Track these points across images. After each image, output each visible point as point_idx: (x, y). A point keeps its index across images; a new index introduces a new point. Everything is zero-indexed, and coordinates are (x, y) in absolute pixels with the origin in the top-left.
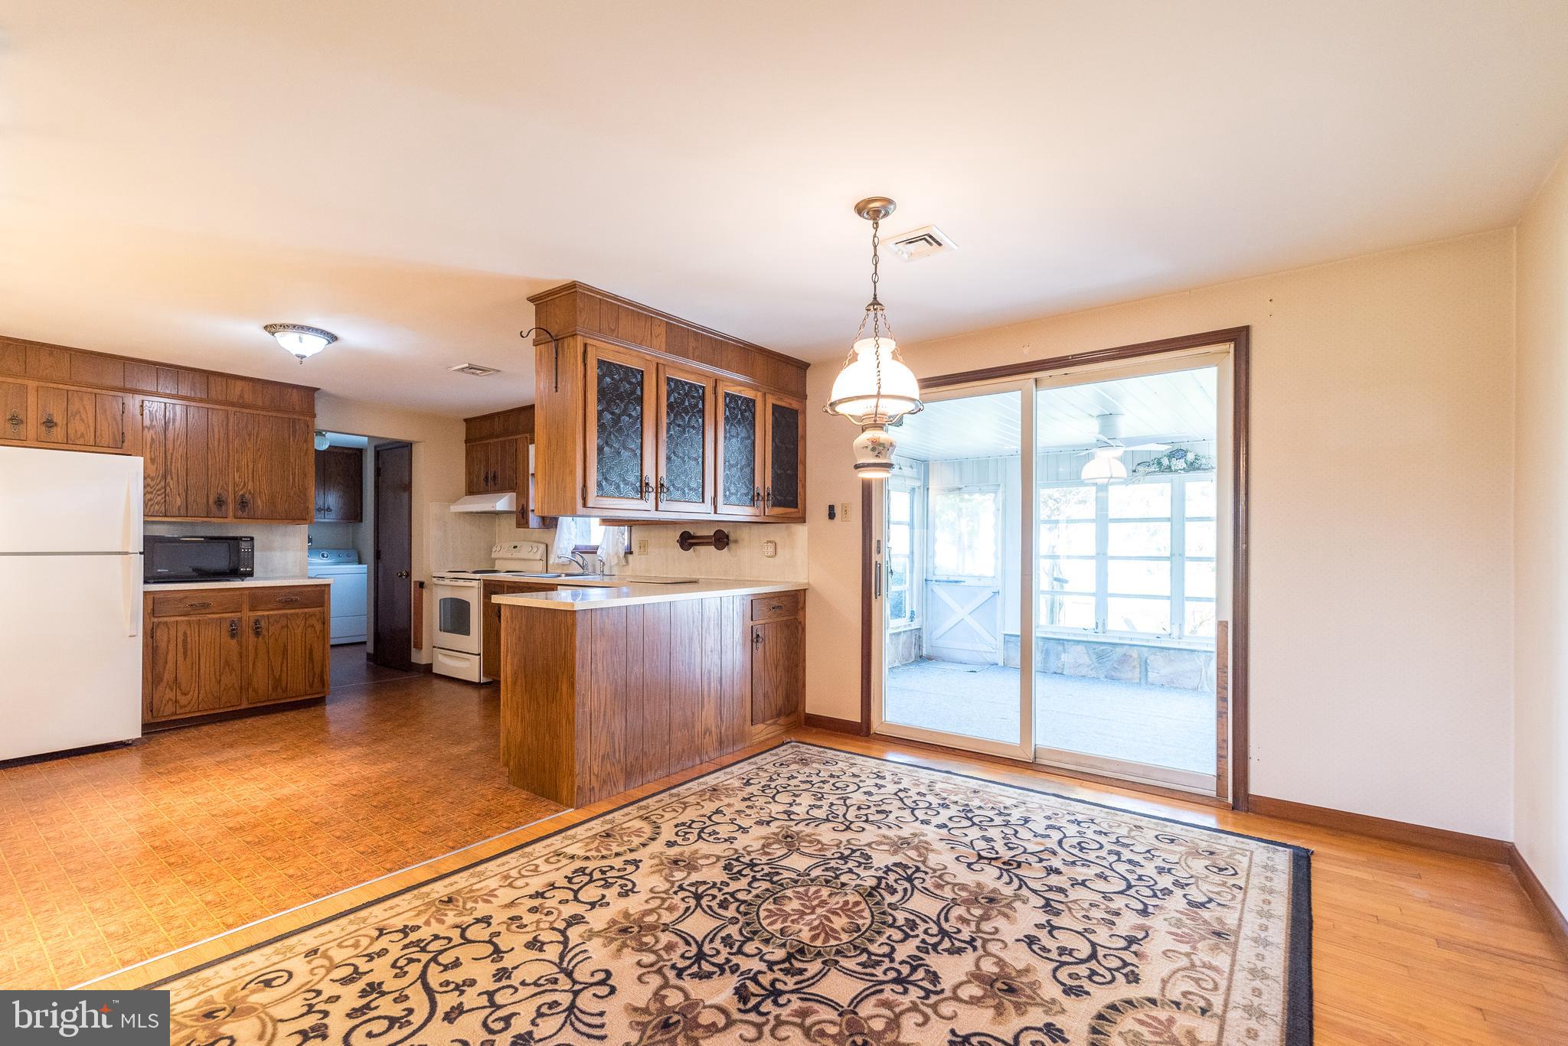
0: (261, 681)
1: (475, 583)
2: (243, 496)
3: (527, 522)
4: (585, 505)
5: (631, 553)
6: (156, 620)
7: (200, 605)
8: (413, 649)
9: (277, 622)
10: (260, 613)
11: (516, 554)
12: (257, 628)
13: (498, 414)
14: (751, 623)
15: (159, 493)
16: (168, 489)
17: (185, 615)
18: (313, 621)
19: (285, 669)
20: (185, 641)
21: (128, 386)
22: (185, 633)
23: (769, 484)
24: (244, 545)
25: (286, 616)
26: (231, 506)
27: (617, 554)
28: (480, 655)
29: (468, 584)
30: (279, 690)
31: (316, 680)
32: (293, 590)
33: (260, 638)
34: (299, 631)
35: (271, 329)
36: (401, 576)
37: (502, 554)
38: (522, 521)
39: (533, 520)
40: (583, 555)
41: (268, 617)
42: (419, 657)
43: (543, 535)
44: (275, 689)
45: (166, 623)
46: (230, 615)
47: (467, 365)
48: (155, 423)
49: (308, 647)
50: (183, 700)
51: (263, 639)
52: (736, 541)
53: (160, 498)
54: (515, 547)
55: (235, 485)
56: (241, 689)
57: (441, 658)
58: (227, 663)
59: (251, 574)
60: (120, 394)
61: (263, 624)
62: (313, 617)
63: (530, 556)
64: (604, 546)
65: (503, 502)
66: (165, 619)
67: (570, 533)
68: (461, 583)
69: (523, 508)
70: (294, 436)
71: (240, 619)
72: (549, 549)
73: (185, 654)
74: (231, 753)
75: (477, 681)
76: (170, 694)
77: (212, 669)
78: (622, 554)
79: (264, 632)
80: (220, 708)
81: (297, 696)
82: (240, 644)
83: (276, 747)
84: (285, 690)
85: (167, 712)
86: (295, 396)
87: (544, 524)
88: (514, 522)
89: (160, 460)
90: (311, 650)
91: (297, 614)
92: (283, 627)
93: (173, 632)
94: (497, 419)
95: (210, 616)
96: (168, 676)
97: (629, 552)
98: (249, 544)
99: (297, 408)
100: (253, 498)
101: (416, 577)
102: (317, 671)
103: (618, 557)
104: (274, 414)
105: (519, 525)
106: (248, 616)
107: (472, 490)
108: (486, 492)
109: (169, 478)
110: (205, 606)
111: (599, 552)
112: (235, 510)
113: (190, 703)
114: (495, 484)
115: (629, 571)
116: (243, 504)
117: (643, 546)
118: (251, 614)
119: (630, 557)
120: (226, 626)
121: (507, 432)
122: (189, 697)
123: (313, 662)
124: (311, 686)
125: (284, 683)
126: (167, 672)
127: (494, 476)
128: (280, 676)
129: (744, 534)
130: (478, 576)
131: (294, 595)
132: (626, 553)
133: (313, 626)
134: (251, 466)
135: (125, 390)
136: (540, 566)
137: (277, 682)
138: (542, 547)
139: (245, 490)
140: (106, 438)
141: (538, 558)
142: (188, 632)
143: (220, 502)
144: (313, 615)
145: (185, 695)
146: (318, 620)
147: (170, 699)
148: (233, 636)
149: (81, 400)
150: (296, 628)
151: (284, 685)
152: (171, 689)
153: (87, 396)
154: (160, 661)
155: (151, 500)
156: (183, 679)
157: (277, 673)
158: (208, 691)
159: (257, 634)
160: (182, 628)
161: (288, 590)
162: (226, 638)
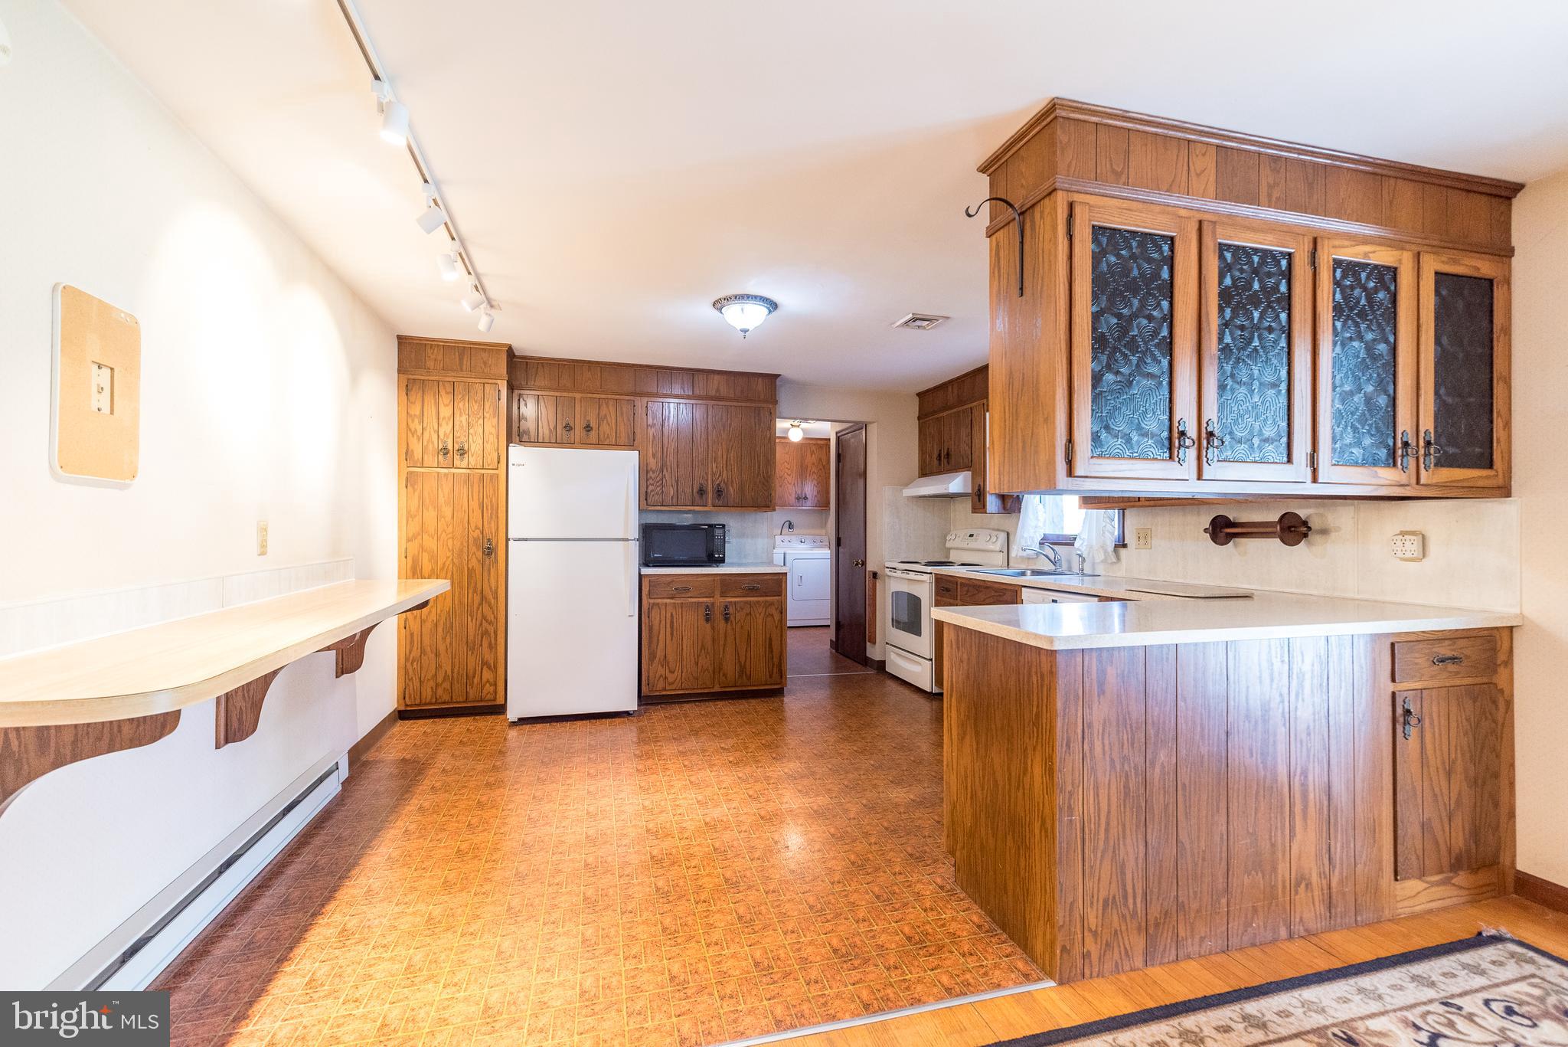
0: (730, 668)
1: (926, 577)
2: (719, 485)
3: (984, 506)
4: (1070, 473)
5: (1124, 546)
6: (652, 601)
7: (682, 588)
8: (868, 644)
9: (743, 609)
10: (728, 599)
11: (973, 544)
12: (726, 614)
13: (951, 382)
14: (1391, 687)
15: (658, 485)
16: (664, 481)
17: (673, 598)
18: (773, 610)
19: (749, 656)
20: (672, 622)
21: (638, 390)
22: (672, 614)
23: (1428, 423)
24: (718, 532)
25: (749, 603)
26: (710, 495)
27: (1103, 547)
28: (931, 660)
29: (919, 577)
30: (744, 677)
31: (775, 671)
32: (756, 577)
33: (729, 624)
34: (760, 620)
35: (718, 304)
36: (857, 565)
37: (957, 543)
38: (979, 505)
39: (992, 503)
40: (1055, 547)
41: (735, 602)
42: (874, 653)
43: (1005, 521)
44: (740, 676)
45: (658, 604)
46: (705, 599)
47: (910, 316)
48: (655, 421)
49: (768, 636)
50: (671, 678)
51: (732, 624)
52: (1324, 532)
53: (658, 490)
54: (971, 536)
55: (714, 474)
56: (714, 673)
57: (893, 656)
58: (703, 646)
59: (722, 561)
60: (632, 398)
61: (731, 610)
62: (773, 606)
63: (992, 547)
64: (1085, 536)
65: (958, 483)
66: (659, 601)
67: (1037, 519)
68: (912, 576)
69: (979, 490)
70: (760, 425)
71: (713, 604)
72: (1011, 538)
73: (672, 634)
74: (693, 744)
75: (928, 690)
76: (661, 671)
77: (692, 651)
78: (1110, 547)
79: (732, 618)
80: (698, 689)
81: (760, 685)
82: (713, 628)
83: (728, 743)
84: (749, 678)
85: (659, 687)
86: (760, 386)
87: (1004, 508)
88: (968, 504)
89: (659, 454)
90: (770, 639)
91: (758, 602)
92: (747, 614)
93: (663, 612)
94: (950, 389)
95: (690, 600)
96: (660, 654)
97: (1121, 544)
98: (721, 531)
99: (762, 397)
100: (726, 484)
101: (871, 567)
102: (776, 660)
103: (1106, 552)
104: (743, 404)
105: (975, 510)
106: (720, 601)
107: (925, 471)
108: (939, 472)
109: (665, 470)
110: (687, 590)
111: (1077, 544)
112: (713, 499)
113: (675, 681)
114: (948, 463)
115: (1121, 571)
116: (719, 493)
117: (1144, 537)
118: (722, 599)
119: (1123, 552)
120: (702, 611)
121: (961, 402)
122: (676, 673)
123: (772, 652)
124: (771, 676)
125: (748, 667)
126: (659, 650)
127: (948, 454)
128: (745, 662)
129: (1343, 519)
130: (929, 569)
131: (756, 582)
132: (1116, 546)
133: (772, 615)
134: (725, 457)
135: (635, 394)
136: (1000, 559)
137: (743, 667)
138: (1003, 536)
139: (720, 479)
140: (623, 440)
141: (998, 549)
142: (674, 613)
143: (702, 492)
144: (772, 604)
145: (672, 672)
146: (776, 609)
147: (661, 676)
148: (707, 620)
149: (608, 407)
150: (758, 615)
151: (748, 673)
152: (662, 666)
153: (611, 403)
154: (655, 639)
155: (652, 491)
156: (671, 658)
157: (742, 660)
158: (689, 671)
159: (727, 619)
160: (670, 609)
161: (751, 578)
162: (702, 622)
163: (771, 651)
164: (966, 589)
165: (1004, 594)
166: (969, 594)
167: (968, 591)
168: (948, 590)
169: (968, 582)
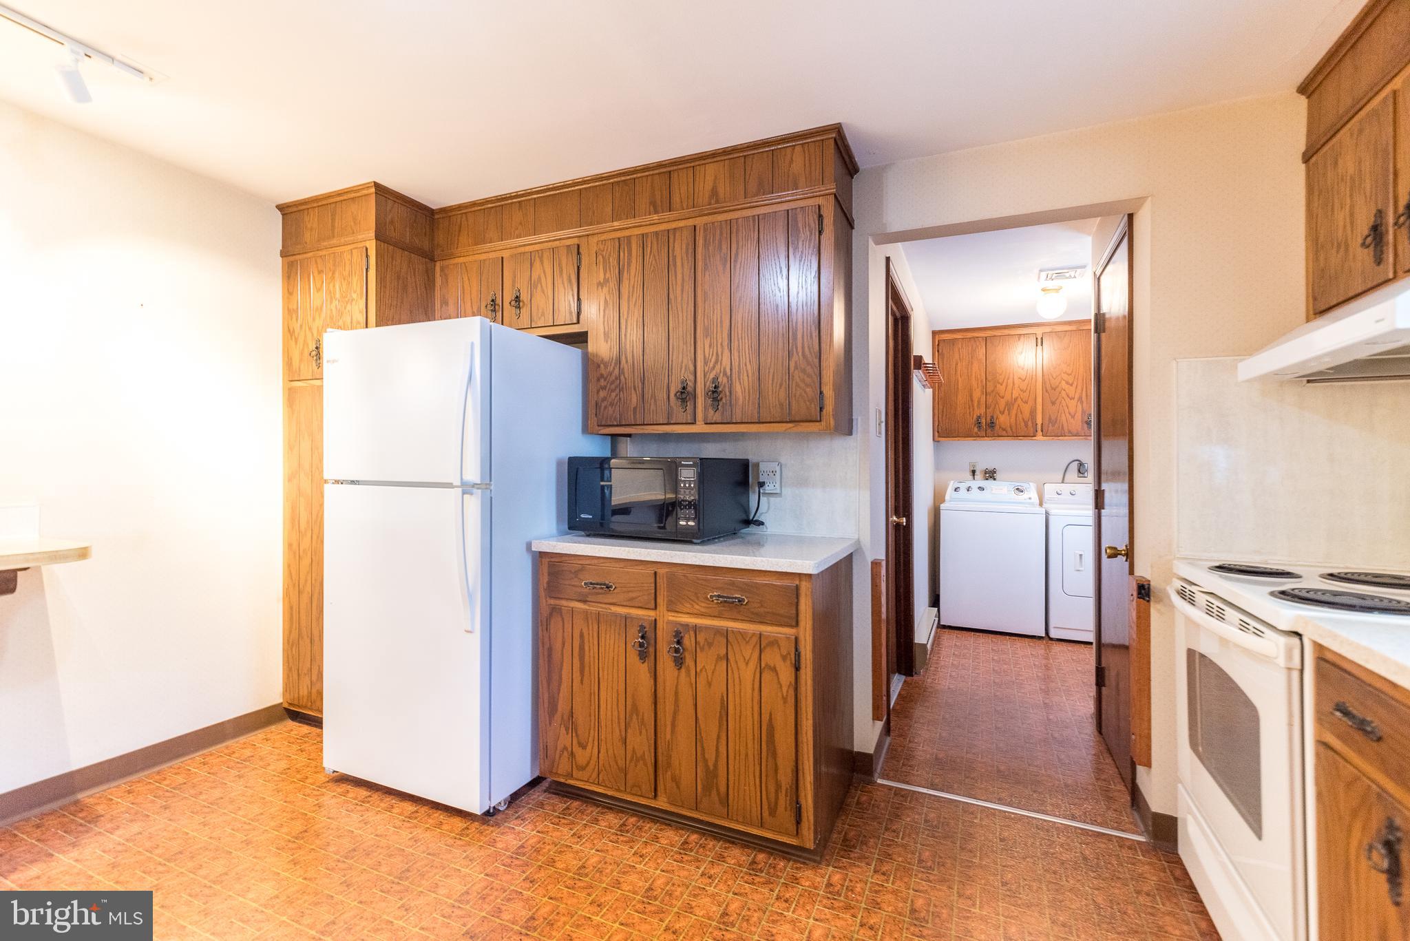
2: (715, 379)
6: (552, 602)
7: (600, 586)
9: (710, 645)
10: (685, 619)
12: (678, 648)
15: (613, 386)
16: (622, 377)
17: (585, 602)
19: (723, 749)
20: (582, 648)
22: (582, 635)
25: (726, 634)
26: (700, 401)
30: (714, 792)
32: (739, 579)
33: (683, 670)
34: (748, 673)
41: (696, 629)
44: (707, 788)
46: (639, 611)
49: (765, 718)
50: (582, 756)
51: (687, 674)
53: (614, 394)
55: (706, 362)
56: (655, 767)
58: (635, 709)
61: (688, 641)
62: (776, 649)
66: (562, 603)
71: (655, 623)
73: (582, 671)
76: (565, 739)
77: (615, 713)
79: (689, 661)
80: (625, 792)
81: (746, 823)
82: (654, 675)
84: (725, 801)
85: (564, 769)
89: (614, 332)
90: (771, 728)
91: (742, 634)
92: (719, 658)
93: (568, 628)
95: (615, 609)
96: (562, 706)
99: (802, 183)
106: (667, 618)
109: (623, 360)
110: (607, 587)
112: (706, 409)
113: (588, 767)
116: (715, 395)
118: (671, 617)
120: (633, 632)
122: (589, 747)
123: (776, 756)
124: (774, 812)
125: (723, 782)
126: (561, 697)
128: (716, 766)
131: (742, 590)
133: (774, 670)
137: (712, 775)
139: (718, 367)
140: (563, 312)
142: (586, 633)
143: (685, 395)
144: (774, 643)
145: (583, 746)
146: (784, 658)
147: (565, 748)
148: (643, 656)
149: (542, 262)
150: (742, 665)
151: (723, 789)
152: (567, 729)
153: (546, 255)
154: (555, 677)
155: (604, 399)
156: (580, 717)
157: (711, 756)
158: (611, 752)
159: (679, 662)
160: (579, 623)
161: (728, 578)
162: (633, 657)
163: (773, 753)
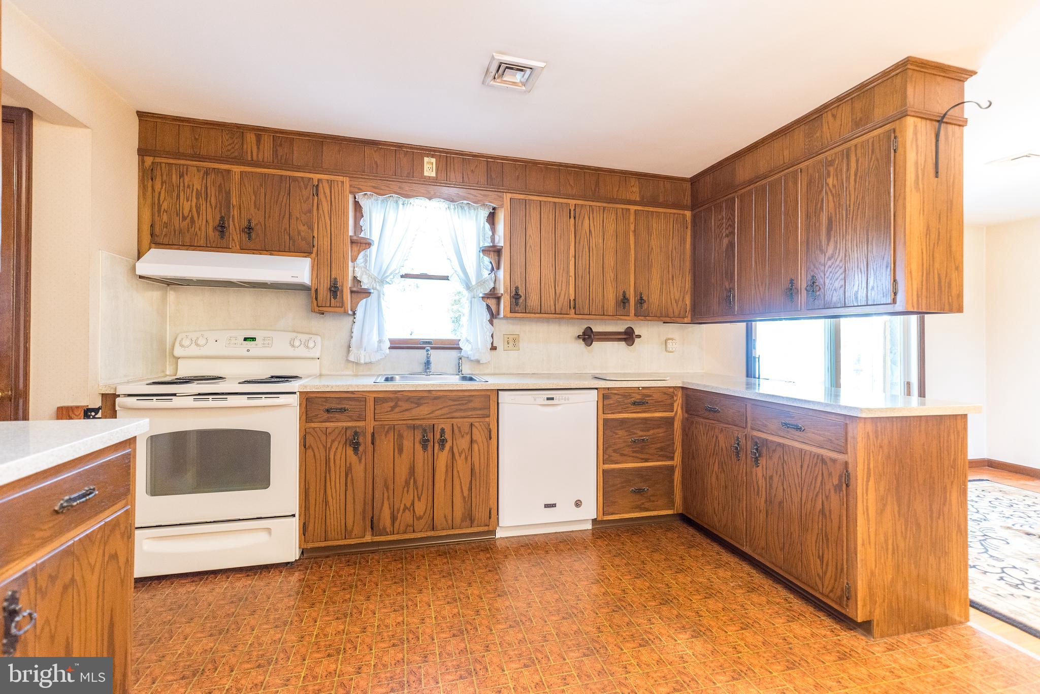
5: (494, 348)
38: (332, 303)
54: (250, 339)
57: (155, 545)
105: (324, 308)
111: (462, 348)
114: (250, 239)
115: (488, 369)
117: (512, 340)
121: (284, 163)
127: (249, 227)
132: (490, 349)
138: (319, 340)
141: (317, 355)
164: (392, 404)
165: (470, 401)
166: (397, 410)
167: (393, 408)
168: (343, 410)
169: (392, 396)
